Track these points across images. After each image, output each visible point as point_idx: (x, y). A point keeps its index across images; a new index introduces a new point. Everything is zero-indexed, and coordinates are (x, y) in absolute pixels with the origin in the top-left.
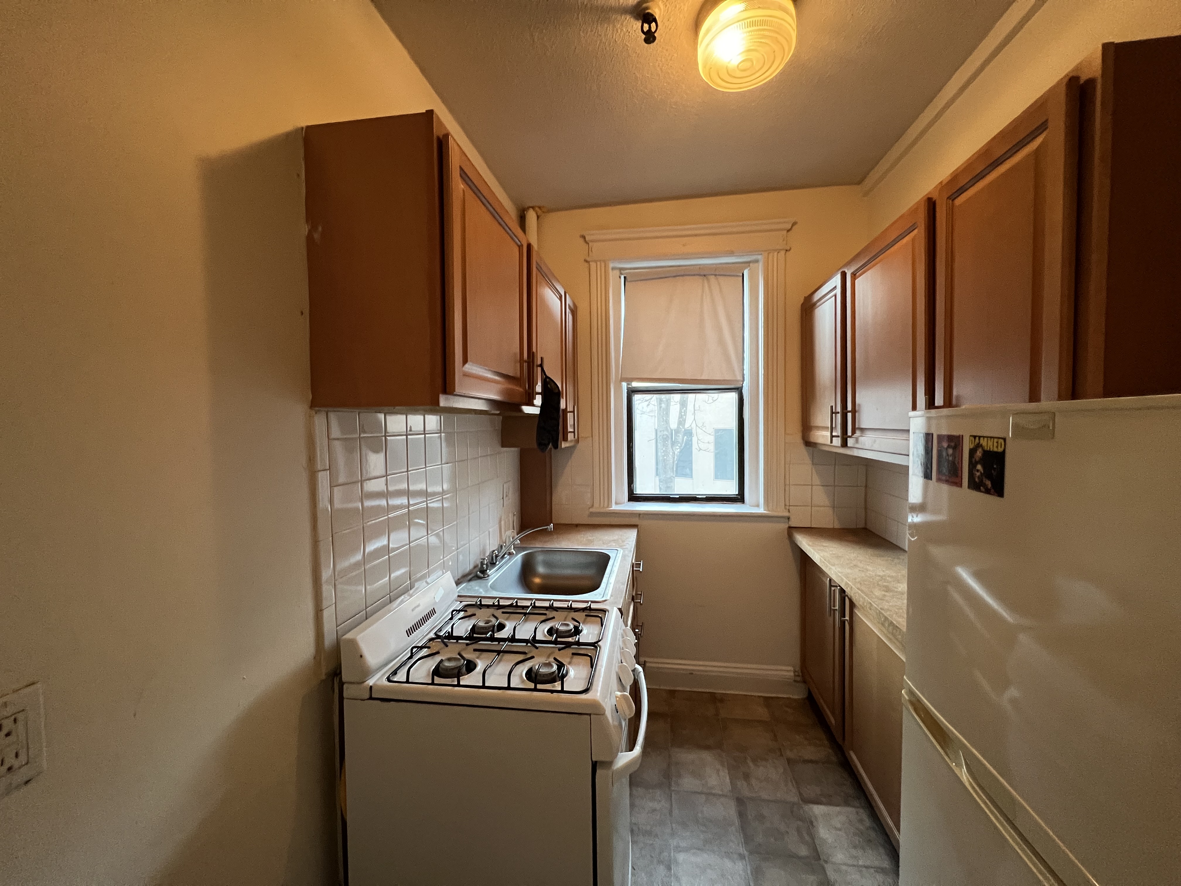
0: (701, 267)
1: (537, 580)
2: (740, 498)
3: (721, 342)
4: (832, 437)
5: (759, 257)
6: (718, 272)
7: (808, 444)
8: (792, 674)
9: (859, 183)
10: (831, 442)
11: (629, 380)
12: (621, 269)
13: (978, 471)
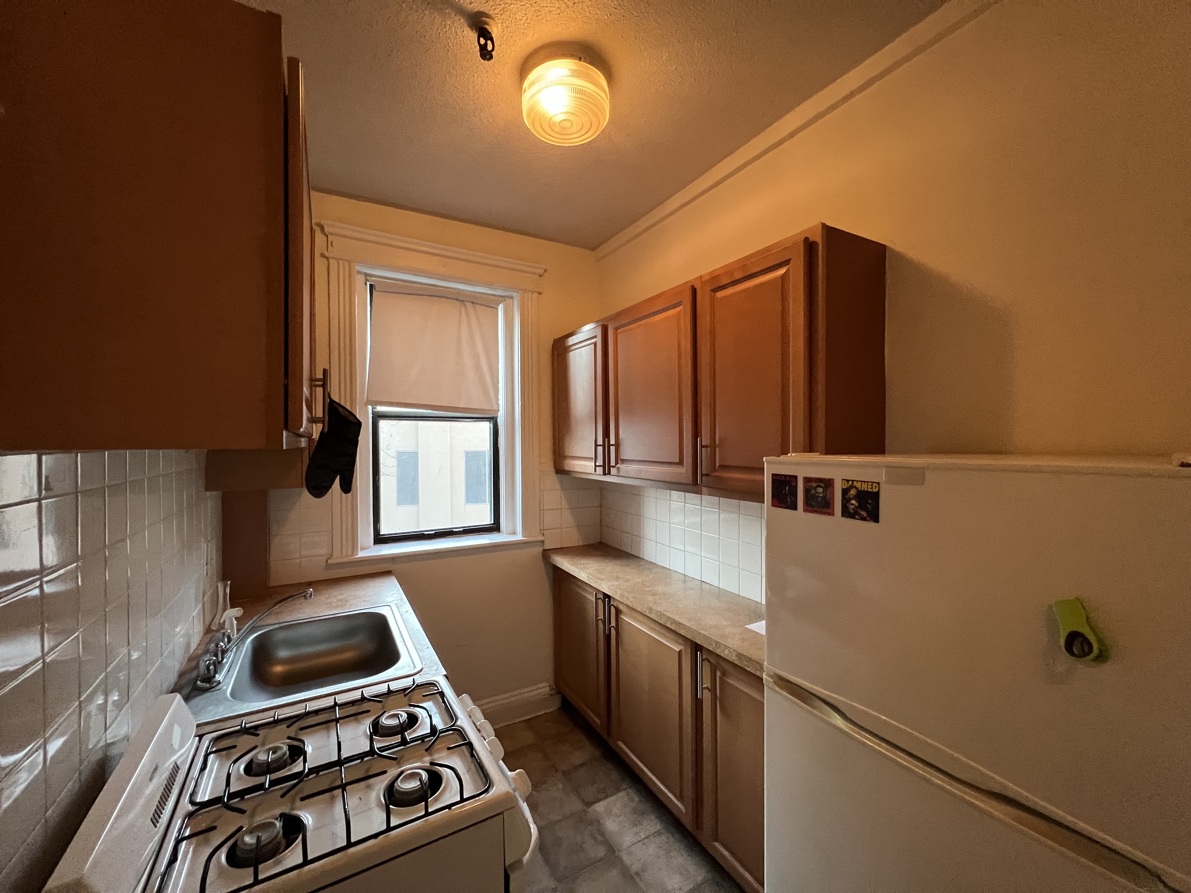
0: (459, 291)
1: (279, 669)
2: (495, 527)
3: (478, 369)
4: (596, 466)
5: (515, 294)
6: (475, 300)
7: (560, 470)
8: (548, 689)
9: (593, 249)
10: (595, 471)
11: (375, 403)
12: (366, 275)
13: (852, 504)
